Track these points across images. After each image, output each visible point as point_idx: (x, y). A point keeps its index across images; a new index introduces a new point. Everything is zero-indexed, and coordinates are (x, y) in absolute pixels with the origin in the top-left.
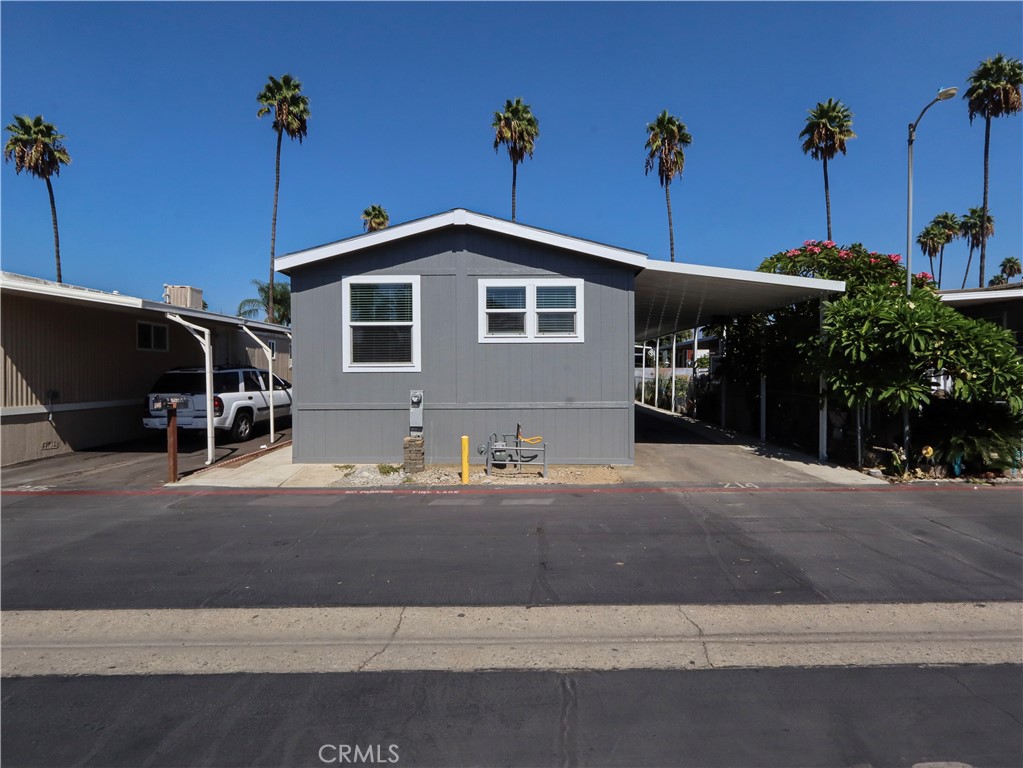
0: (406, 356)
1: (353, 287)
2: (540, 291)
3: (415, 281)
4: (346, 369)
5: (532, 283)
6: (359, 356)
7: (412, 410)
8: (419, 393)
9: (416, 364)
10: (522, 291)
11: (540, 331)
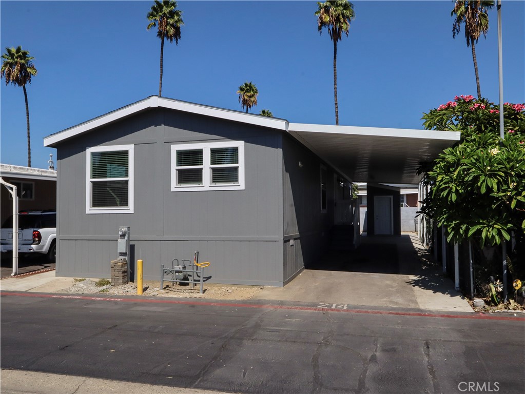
0: (124, 203)
1: (93, 154)
2: (213, 151)
3: (130, 148)
4: (88, 212)
5: (206, 147)
6: (97, 202)
7: (119, 240)
8: (125, 229)
9: (130, 208)
10: (199, 153)
11: (213, 182)
